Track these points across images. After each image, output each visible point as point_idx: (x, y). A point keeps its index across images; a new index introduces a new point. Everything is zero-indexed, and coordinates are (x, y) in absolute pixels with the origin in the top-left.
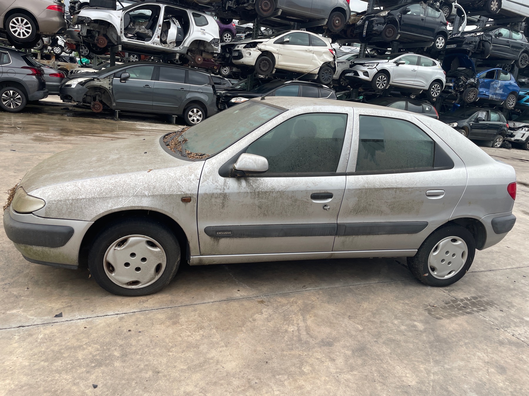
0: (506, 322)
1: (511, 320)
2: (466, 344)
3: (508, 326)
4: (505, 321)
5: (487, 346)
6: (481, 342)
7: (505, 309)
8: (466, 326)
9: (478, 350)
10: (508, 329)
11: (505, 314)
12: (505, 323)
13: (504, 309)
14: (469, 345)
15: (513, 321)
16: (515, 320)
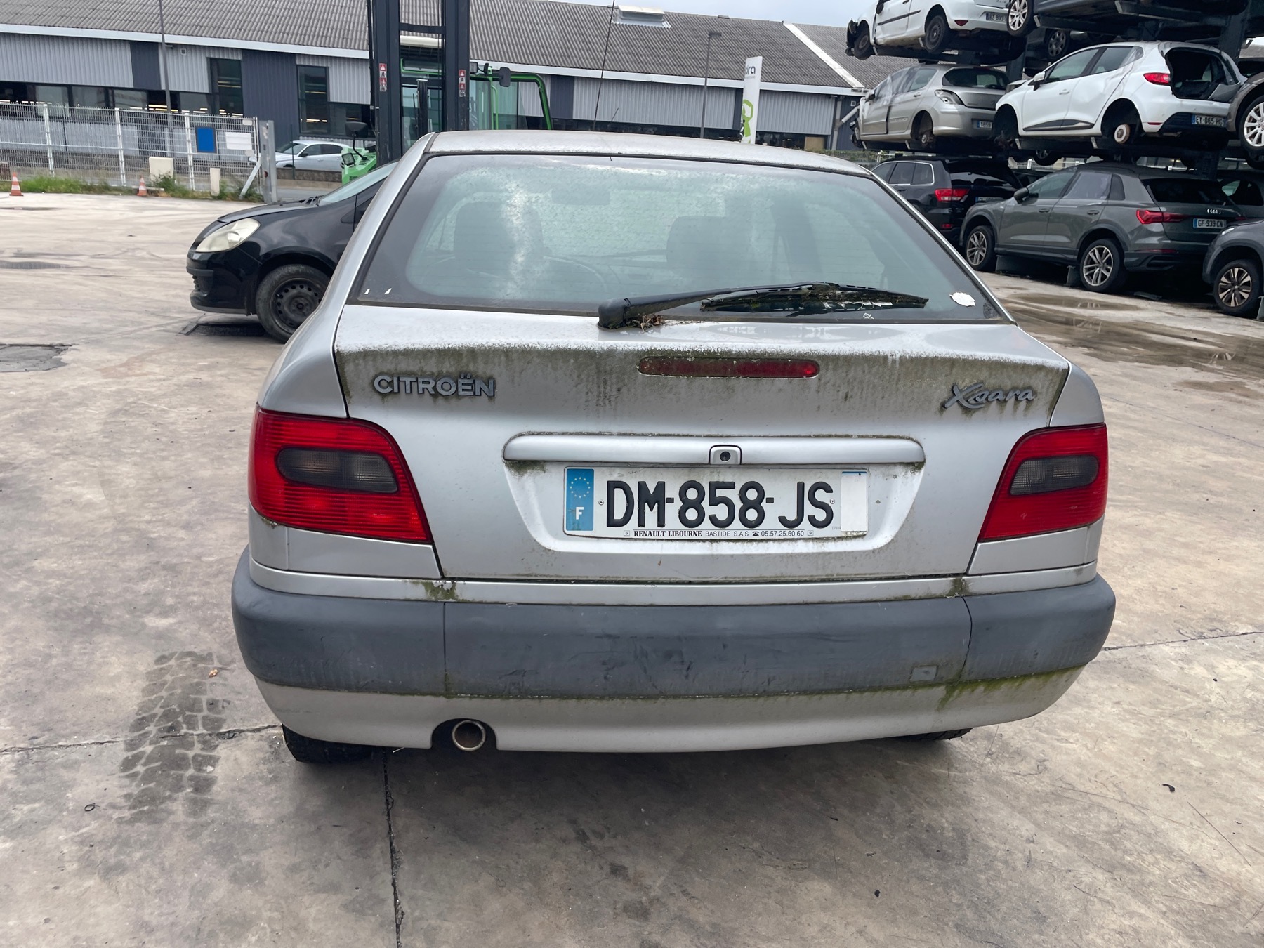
0: (39, 779)
1: (34, 801)
2: (50, 656)
3: (22, 771)
4: (44, 780)
5: (10, 684)
6: (30, 681)
7: (91, 826)
8: (97, 689)
9: (13, 663)
10: (13, 761)
11: (71, 805)
12: (39, 774)
13: (95, 824)
14: (40, 659)
15: (28, 799)
16: (26, 808)
